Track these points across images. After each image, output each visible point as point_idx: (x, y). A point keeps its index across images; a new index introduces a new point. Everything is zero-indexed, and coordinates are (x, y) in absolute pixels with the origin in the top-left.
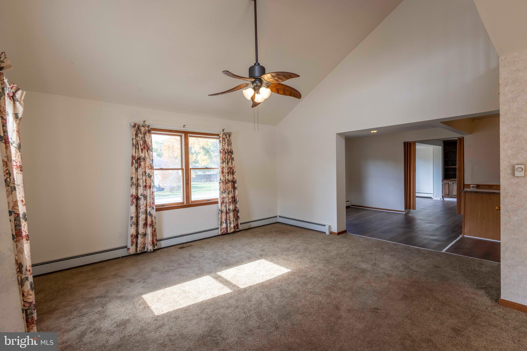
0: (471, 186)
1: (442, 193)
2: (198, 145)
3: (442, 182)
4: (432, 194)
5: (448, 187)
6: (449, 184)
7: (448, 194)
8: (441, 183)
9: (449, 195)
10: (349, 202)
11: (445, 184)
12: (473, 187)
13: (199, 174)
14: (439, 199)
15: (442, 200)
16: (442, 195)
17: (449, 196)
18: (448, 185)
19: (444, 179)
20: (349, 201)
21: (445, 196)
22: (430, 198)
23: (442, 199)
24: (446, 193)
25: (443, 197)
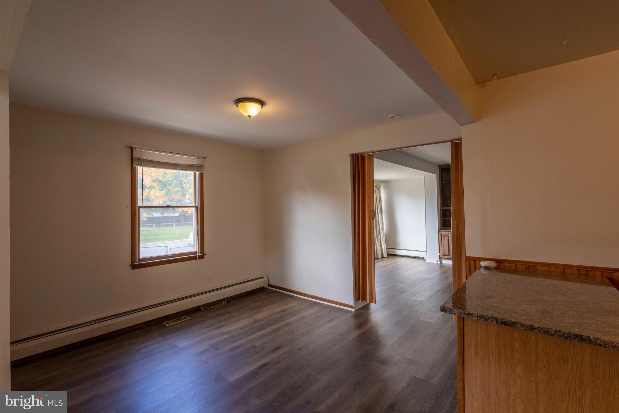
0: (483, 264)
1: (439, 252)
2: (150, 177)
3: (439, 233)
4: (425, 252)
5: (447, 241)
6: (448, 236)
7: (447, 254)
8: (437, 235)
9: (449, 255)
10: (262, 279)
11: (443, 236)
12: (486, 268)
13: (154, 216)
14: (435, 262)
15: (439, 263)
16: (439, 256)
17: (449, 257)
18: (447, 238)
19: (441, 229)
20: (263, 277)
21: (443, 257)
22: (422, 258)
23: (439, 261)
24: (445, 252)
25: (440, 258)
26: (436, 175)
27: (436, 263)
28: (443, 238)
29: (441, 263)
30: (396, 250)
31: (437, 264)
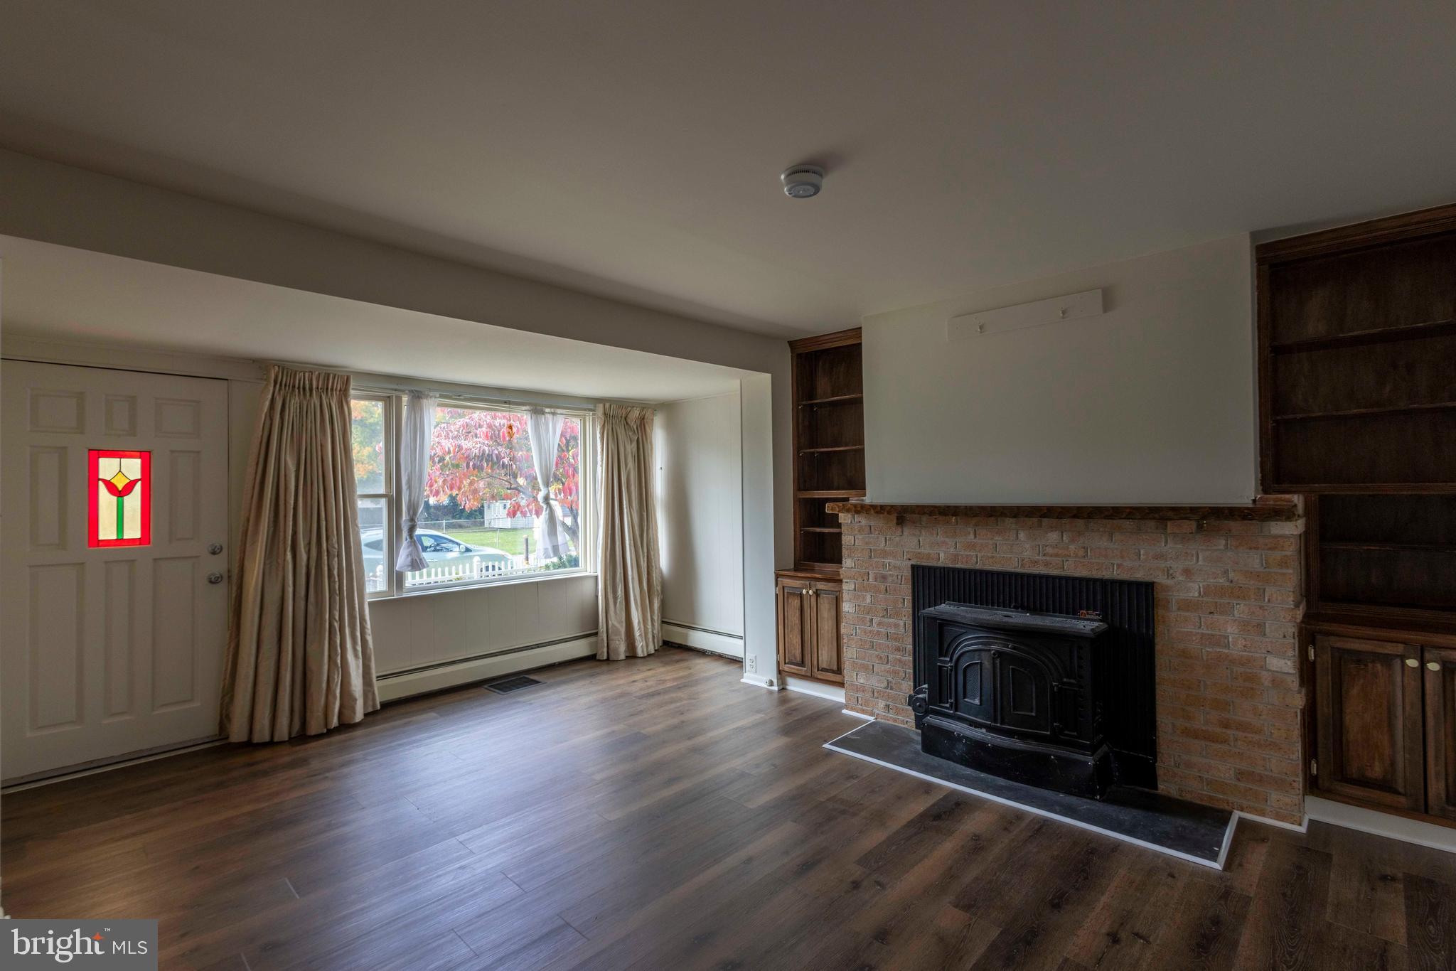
1: (778, 652)
3: (777, 585)
4: (742, 638)
5: (798, 613)
6: (801, 596)
7: (799, 655)
8: (771, 590)
9: (804, 663)
11: (788, 593)
14: (766, 685)
15: (778, 688)
16: (778, 663)
17: (804, 670)
18: (796, 602)
19: (782, 569)
21: (787, 668)
23: (776, 681)
24: (793, 652)
25: (780, 672)
26: (769, 376)
27: (768, 690)
28: (788, 601)
29: (783, 689)
30: (692, 633)
31: (771, 692)
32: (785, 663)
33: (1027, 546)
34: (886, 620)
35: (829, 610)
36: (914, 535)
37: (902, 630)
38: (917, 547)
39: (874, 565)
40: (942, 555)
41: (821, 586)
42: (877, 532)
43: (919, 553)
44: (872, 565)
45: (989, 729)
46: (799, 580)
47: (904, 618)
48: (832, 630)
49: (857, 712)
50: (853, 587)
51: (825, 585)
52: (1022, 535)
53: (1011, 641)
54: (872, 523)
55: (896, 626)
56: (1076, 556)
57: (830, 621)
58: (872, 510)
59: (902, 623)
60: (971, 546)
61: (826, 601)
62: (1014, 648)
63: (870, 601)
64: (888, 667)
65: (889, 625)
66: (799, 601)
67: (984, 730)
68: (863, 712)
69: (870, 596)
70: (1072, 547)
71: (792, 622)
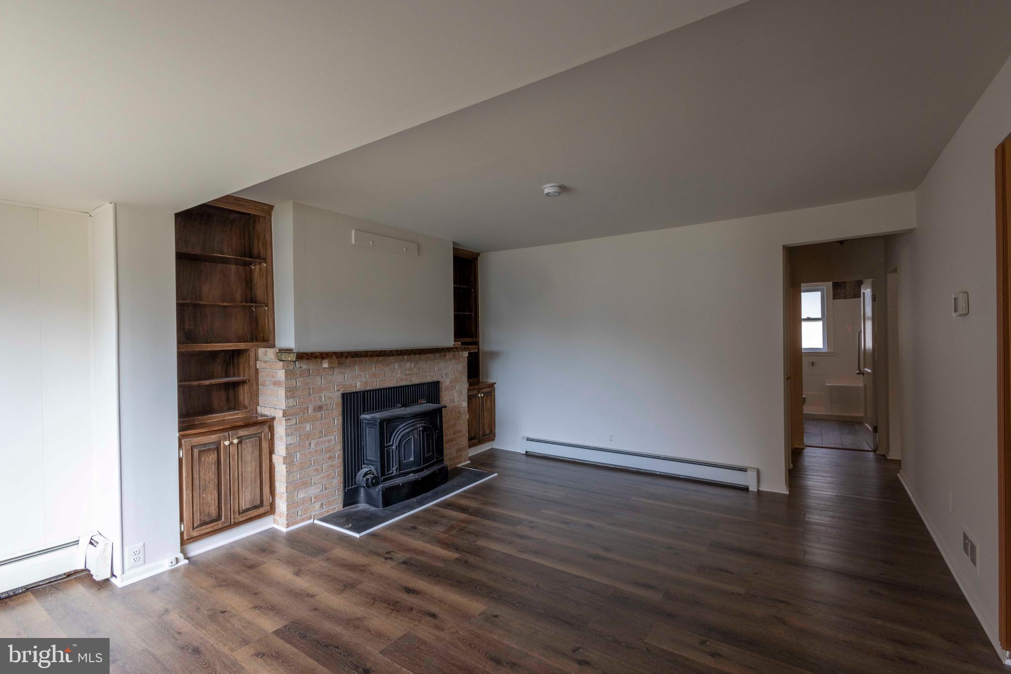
1: (181, 520)
3: (179, 446)
5: (213, 468)
7: (211, 510)
9: (217, 517)
14: (166, 566)
16: (182, 534)
17: (218, 525)
21: (194, 531)
24: (207, 511)
25: (183, 540)
27: (170, 571)
29: (188, 559)
32: (193, 529)
33: (399, 371)
34: (322, 439)
35: (253, 452)
36: (341, 372)
37: (333, 442)
38: (344, 381)
39: (313, 400)
40: (358, 384)
41: (242, 433)
42: (315, 374)
43: (345, 385)
44: (311, 400)
45: (415, 472)
46: (214, 434)
47: (334, 434)
48: (255, 470)
49: (298, 523)
50: (295, 422)
51: (247, 430)
52: (396, 365)
53: (423, 420)
54: (311, 367)
55: (329, 441)
56: (416, 374)
57: (254, 462)
58: (334, 356)
59: (333, 437)
60: (374, 375)
61: (249, 445)
62: (424, 423)
63: (309, 429)
64: (322, 475)
65: (325, 442)
66: (216, 455)
67: (413, 474)
68: (303, 520)
69: (309, 425)
70: (415, 369)
71: (205, 480)
